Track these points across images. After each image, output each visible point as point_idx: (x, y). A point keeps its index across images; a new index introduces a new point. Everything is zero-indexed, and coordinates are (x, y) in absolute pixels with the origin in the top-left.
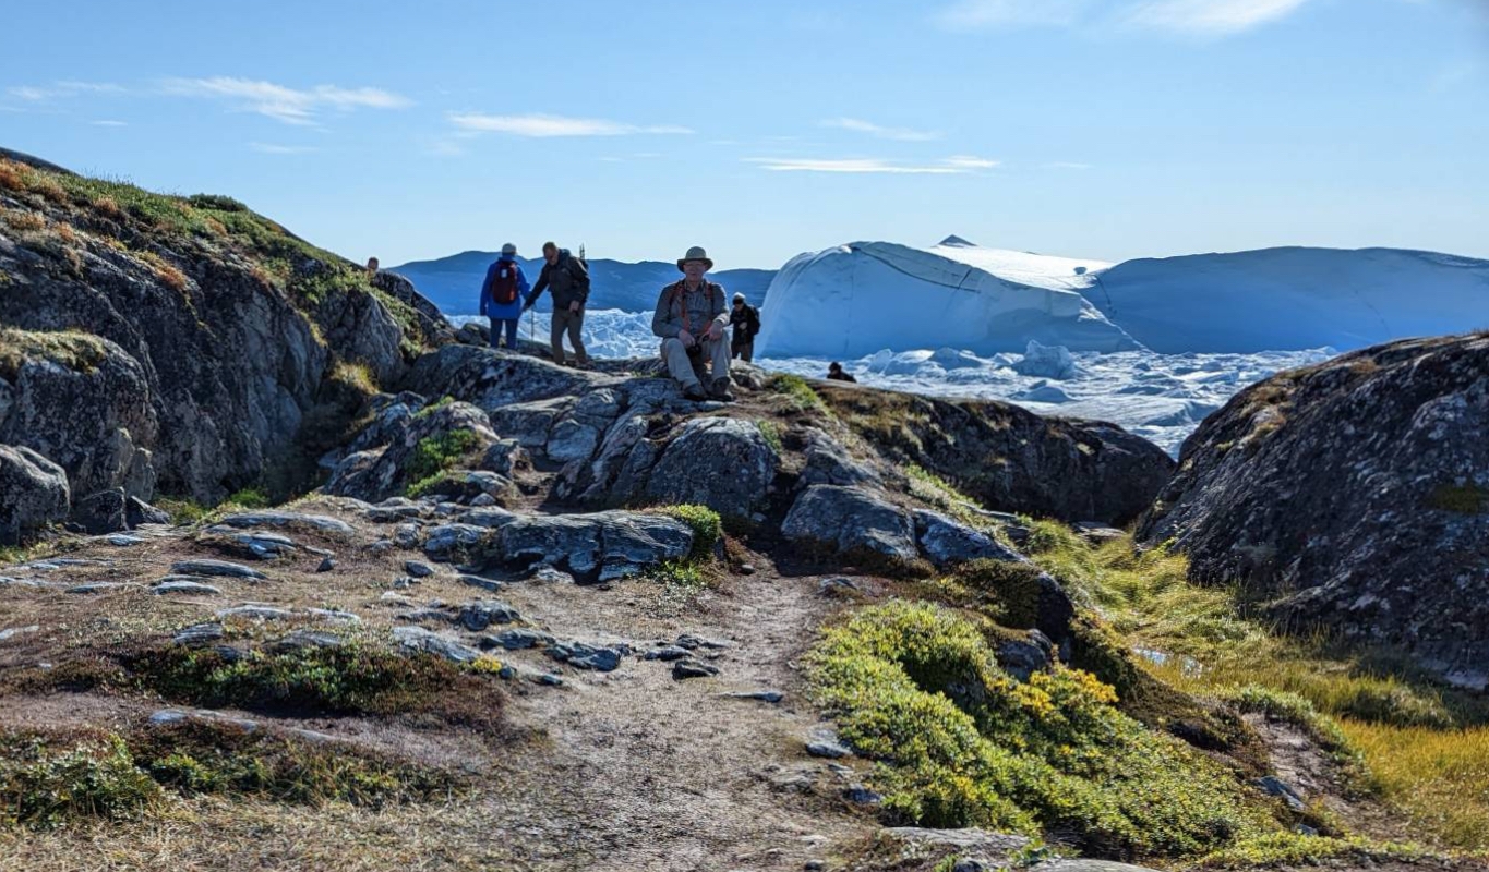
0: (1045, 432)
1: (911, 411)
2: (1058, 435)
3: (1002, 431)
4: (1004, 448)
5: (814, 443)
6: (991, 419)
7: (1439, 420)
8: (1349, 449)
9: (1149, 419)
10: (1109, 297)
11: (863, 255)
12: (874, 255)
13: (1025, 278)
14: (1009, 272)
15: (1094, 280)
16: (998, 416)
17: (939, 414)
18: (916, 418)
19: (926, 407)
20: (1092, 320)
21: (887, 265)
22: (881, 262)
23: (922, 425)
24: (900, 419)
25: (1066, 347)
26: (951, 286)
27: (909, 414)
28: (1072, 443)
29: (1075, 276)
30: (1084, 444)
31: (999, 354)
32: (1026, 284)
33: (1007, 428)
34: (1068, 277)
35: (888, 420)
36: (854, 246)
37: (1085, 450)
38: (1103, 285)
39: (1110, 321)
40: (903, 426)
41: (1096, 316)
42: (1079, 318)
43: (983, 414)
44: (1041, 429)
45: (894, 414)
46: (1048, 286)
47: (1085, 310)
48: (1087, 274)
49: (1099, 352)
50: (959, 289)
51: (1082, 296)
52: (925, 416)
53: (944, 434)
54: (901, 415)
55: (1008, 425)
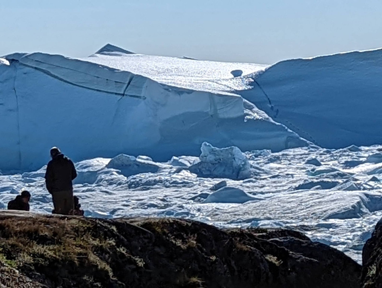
0: (232, 245)
1: (95, 237)
2: (245, 248)
3: (189, 248)
4: (195, 266)
6: (177, 237)
9: (330, 212)
10: (269, 97)
11: (22, 67)
12: (33, 66)
13: (186, 82)
14: (169, 77)
15: (252, 82)
16: (182, 234)
17: (123, 236)
18: (101, 243)
19: (109, 230)
20: (257, 119)
21: (49, 75)
22: (42, 73)
23: (108, 250)
24: (85, 246)
25: (238, 147)
26: (116, 94)
27: (94, 240)
28: (260, 255)
29: (233, 78)
30: (272, 255)
31: (175, 158)
32: (188, 88)
33: (194, 245)
34: (227, 80)
35: (72, 248)
36: (11, 58)
37: (274, 261)
38: (262, 86)
39: (274, 120)
40: (89, 253)
41: (260, 116)
42: (244, 118)
43: (168, 233)
44: (228, 243)
45: (78, 241)
46: (210, 89)
47: (249, 110)
48: (244, 77)
49: (270, 150)
50: (125, 96)
51: (244, 98)
52: (110, 240)
53: (132, 257)
54: (85, 241)
55: (195, 242)
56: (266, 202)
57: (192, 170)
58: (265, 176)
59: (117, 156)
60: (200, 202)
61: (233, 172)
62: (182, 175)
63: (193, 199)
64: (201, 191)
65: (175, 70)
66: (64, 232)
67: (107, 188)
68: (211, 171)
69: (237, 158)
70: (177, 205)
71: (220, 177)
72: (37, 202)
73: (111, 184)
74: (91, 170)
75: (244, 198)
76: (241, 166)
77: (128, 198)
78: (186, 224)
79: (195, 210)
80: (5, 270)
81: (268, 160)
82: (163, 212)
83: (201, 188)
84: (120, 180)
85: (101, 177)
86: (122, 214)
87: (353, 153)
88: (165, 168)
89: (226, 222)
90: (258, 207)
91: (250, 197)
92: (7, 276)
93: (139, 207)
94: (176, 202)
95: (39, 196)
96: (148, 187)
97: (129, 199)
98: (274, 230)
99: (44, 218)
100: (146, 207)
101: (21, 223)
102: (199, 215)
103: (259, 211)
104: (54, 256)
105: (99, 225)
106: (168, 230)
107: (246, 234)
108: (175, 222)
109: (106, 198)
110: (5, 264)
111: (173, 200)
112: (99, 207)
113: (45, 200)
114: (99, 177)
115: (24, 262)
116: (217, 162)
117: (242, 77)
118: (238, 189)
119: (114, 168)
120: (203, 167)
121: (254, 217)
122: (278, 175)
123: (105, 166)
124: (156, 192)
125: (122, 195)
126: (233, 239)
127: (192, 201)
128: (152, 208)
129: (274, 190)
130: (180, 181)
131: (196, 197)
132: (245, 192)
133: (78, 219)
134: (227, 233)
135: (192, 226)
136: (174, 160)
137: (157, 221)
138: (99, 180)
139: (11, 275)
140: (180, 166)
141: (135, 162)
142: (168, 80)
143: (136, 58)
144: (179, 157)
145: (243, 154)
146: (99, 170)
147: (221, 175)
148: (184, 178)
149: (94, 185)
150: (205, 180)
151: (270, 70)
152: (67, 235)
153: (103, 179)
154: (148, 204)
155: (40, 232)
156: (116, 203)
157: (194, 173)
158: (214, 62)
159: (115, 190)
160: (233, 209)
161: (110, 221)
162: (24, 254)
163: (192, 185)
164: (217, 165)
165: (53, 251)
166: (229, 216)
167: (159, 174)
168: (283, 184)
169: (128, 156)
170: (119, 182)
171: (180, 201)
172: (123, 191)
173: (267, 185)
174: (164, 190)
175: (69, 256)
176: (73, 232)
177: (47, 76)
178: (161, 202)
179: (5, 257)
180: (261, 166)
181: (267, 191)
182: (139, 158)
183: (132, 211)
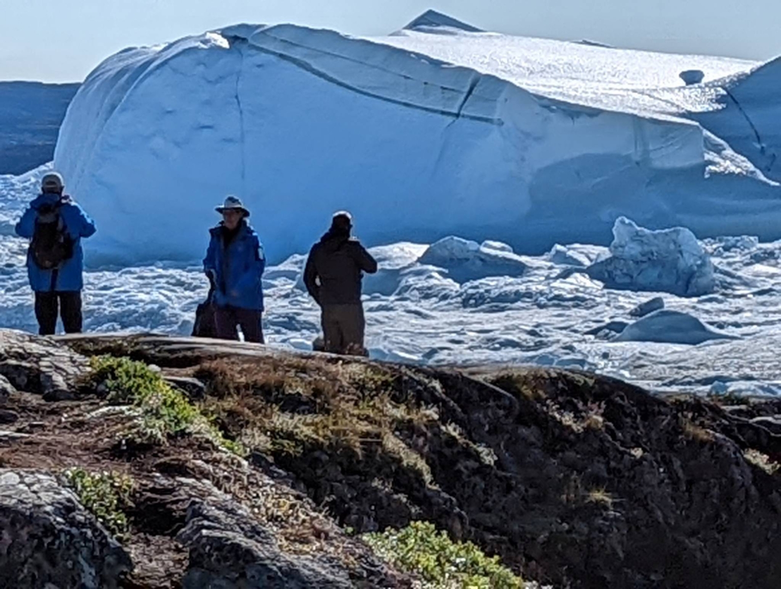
0: (676, 429)
1: (397, 400)
2: (702, 434)
3: (589, 430)
4: (599, 467)
5: (197, 513)
6: (562, 407)
10: (757, 128)
11: (254, 52)
12: (277, 51)
13: (586, 93)
14: (554, 82)
15: (723, 96)
16: (575, 401)
17: (455, 402)
18: (408, 414)
19: (426, 389)
20: (732, 174)
21: (307, 70)
22: (294, 66)
23: (424, 429)
24: (377, 418)
25: (690, 229)
26: (443, 113)
27: (394, 407)
28: (732, 449)
29: (684, 88)
30: (758, 450)
31: (559, 247)
32: (591, 104)
33: (600, 426)
34: (671, 90)
35: (351, 421)
36: (232, 34)
37: (761, 465)
38: (741, 105)
39: (766, 176)
40: (386, 433)
41: (738, 167)
42: (704, 170)
43: (547, 399)
44: (669, 424)
45: (363, 409)
46: (635, 109)
47: (715, 155)
48: (706, 85)
49: (757, 238)
50: (460, 118)
51: (705, 127)
52: (427, 408)
53: (471, 444)
54: (378, 408)
55: (600, 419)
56: (745, 343)
57: (594, 272)
58: (742, 290)
59: (441, 240)
60: (608, 339)
61: (678, 279)
62: (572, 284)
63: (594, 332)
64: (612, 318)
65: (566, 67)
66: (336, 388)
67: (419, 304)
68: (632, 277)
69: (687, 252)
70: (561, 344)
71: (652, 290)
72: (276, 328)
73: (427, 297)
74: (388, 267)
75: (699, 334)
76: (695, 268)
77: (462, 327)
78: (583, 382)
79: (597, 354)
80: (221, 459)
81: (751, 258)
82: (532, 358)
83: (611, 311)
84: (444, 289)
85: (407, 282)
86: (449, 358)
88: (538, 268)
89: (660, 383)
90: (727, 352)
91: (711, 333)
92: (225, 471)
93: (483, 346)
94: (560, 337)
95: (280, 316)
96: (502, 305)
97: (463, 330)
98: (763, 401)
99: (295, 360)
100: (497, 346)
101: (249, 368)
102: (606, 366)
103: (727, 361)
104: (314, 436)
105: (406, 378)
106: (546, 393)
107: (706, 405)
108: (562, 377)
109: (417, 325)
110: (220, 448)
111: (553, 334)
112: (402, 343)
113: (293, 325)
114: (404, 281)
115: (252, 447)
116: (644, 259)
117: (702, 84)
118: (687, 314)
119: (434, 265)
120: (616, 268)
121: (719, 373)
122: (770, 290)
123: (415, 259)
124: (519, 315)
125: (449, 321)
126: (680, 415)
127: (592, 337)
128: (510, 349)
129: (761, 319)
130: (569, 296)
131: (599, 329)
132: (702, 320)
133: (364, 363)
134: (668, 403)
135: (597, 386)
136: (558, 252)
137: (525, 373)
138: (403, 288)
139: (233, 470)
140: (570, 264)
141: (478, 254)
142: (550, 87)
143: (488, 40)
144: (568, 246)
145: (700, 243)
146: (404, 268)
147: (652, 285)
148: (577, 290)
149: (392, 298)
150: (619, 295)
151: (760, 73)
152: (342, 395)
153: (411, 285)
154: (502, 340)
155: (287, 387)
156: (436, 335)
157: (599, 279)
158: (645, 53)
159: (435, 309)
160: (675, 357)
161: (429, 369)
162: (252, 429)
163: (594, 304)
164: (644, 266)
165: (313, 428)
166: (668, 371)
167: (526, 279)
169: (464, 241)
170: (444, 292)
171: (566, 336)
172: (452, 313)
173: (746, 308)
174: (536, 312)
175: (343, 438)
176: (352, 390)
177: (304, 71)
178: (528, 337)
179: (220, 434)
180: (736, 269)
181: (748, 321)
182: (486, 246)
183: (468, 354)
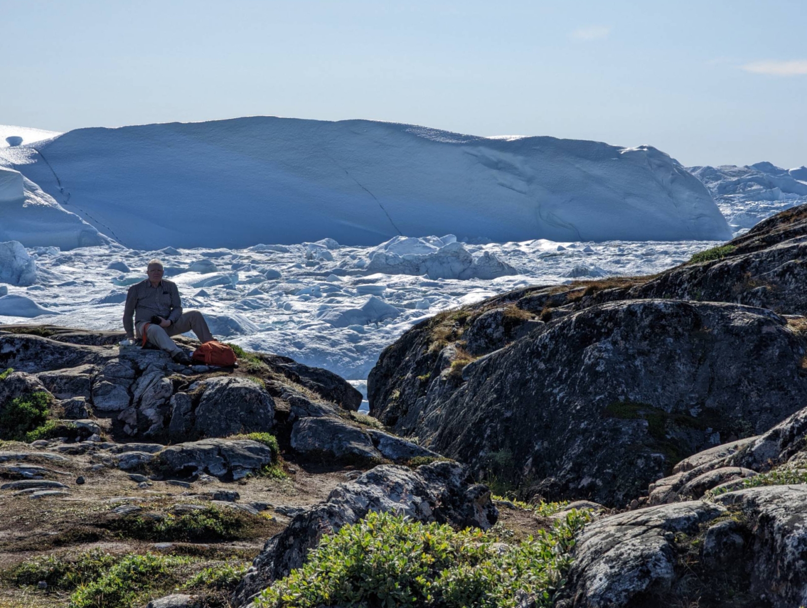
7: (599, 358)
8: (545, 380)
10: (58, 176)
15: (36, 154)
20: (42, 205)
25: (20, 241)
29: (9, 148)
38: (48, 161)
39: (64, 208)
41: (46, 201)
42: (24, 203)
47: (31, 193)
48: (25, 147)
49: (59, 248)
51: (24, 175)
58: (56, 282)
61: (13, 274)
69: (18, 256)
76: (24, 267)
81: (57, 261)
87: (170, 258)
91: (41, 310)
117: (21, 146)
118: (23, 298)
122: (73, 283)
129: (70, 301)
132: (34, 302)
145: (25, 250)
151: (61, 139)
168: (82, 294)
173: (60, 294)
180: (49, 269)
181: (63, 303)
